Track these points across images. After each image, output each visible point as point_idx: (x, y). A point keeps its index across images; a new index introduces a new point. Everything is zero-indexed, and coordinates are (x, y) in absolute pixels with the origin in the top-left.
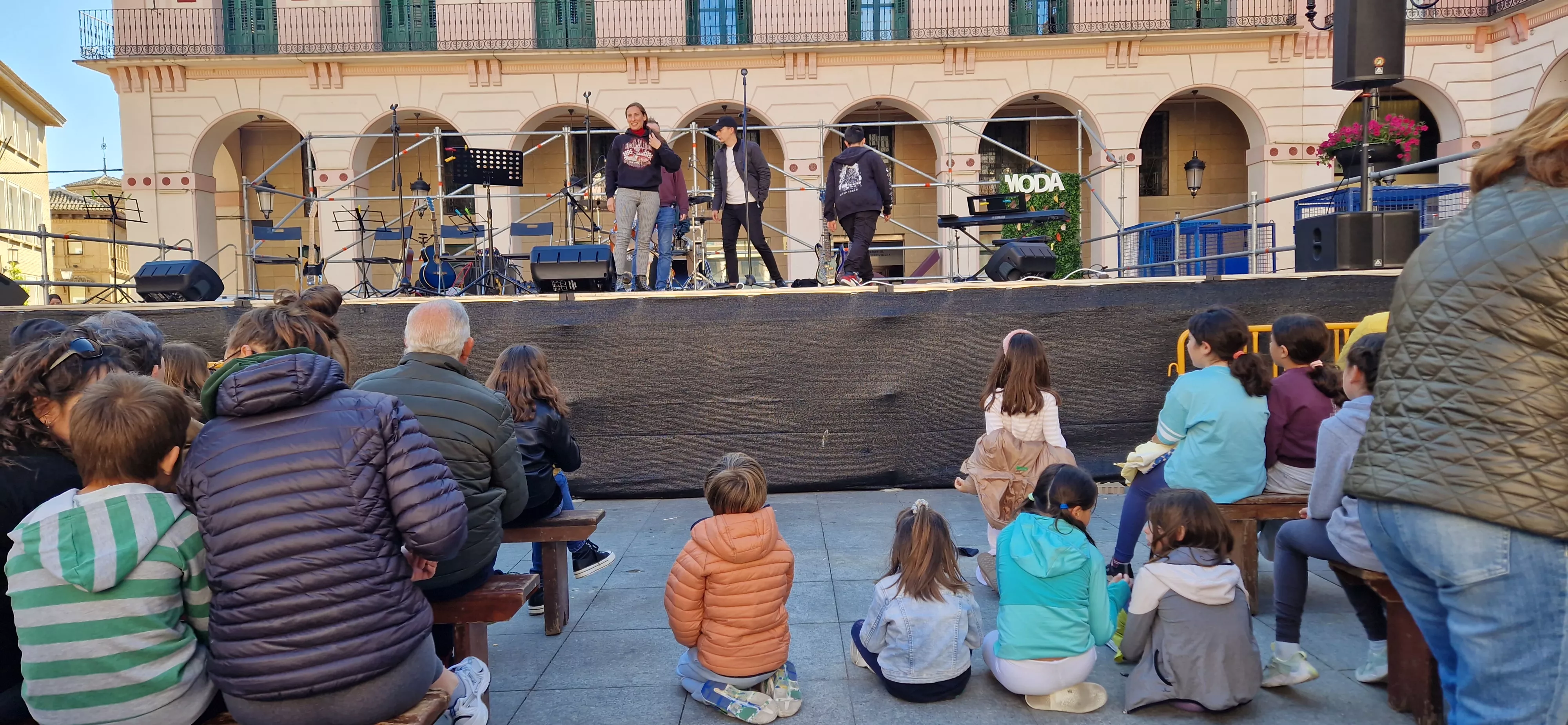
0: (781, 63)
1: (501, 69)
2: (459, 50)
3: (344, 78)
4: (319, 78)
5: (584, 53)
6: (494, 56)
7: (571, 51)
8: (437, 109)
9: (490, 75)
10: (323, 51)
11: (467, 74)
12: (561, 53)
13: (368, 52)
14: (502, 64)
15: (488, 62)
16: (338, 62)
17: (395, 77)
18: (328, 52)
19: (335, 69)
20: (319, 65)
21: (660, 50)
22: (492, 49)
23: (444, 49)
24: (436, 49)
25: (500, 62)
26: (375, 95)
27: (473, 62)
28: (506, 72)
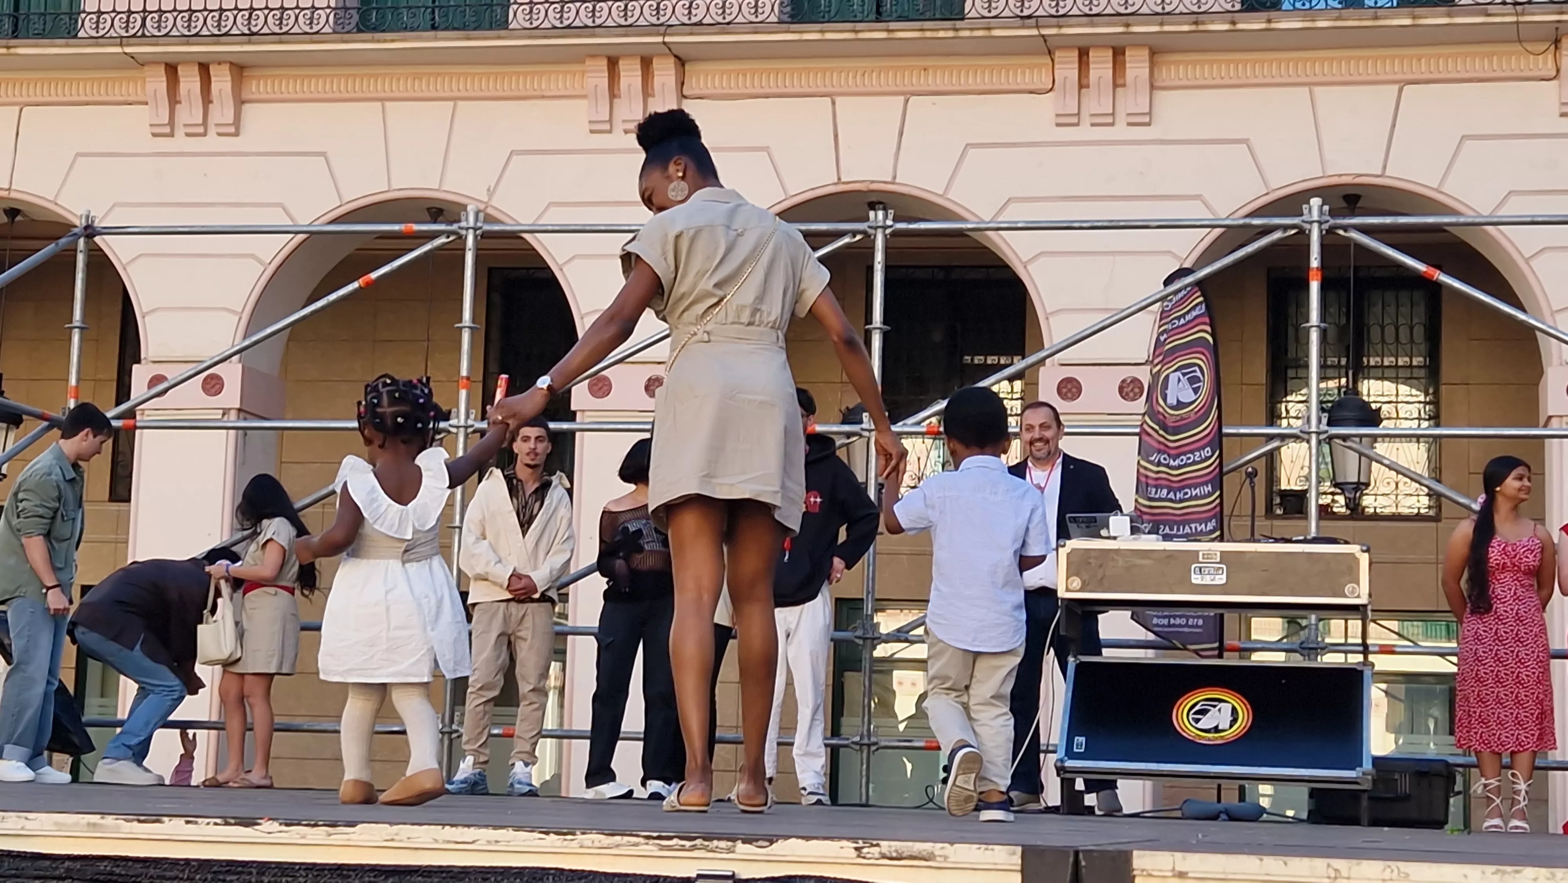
0: (1546, 64)
1: (683, 84)
2: (569, 27)
3: (246, 107)
4: (178, 106)
5: (928, 34)
6: (664, 43)
7: (891, 28)
8: (490, 199)
9: (650, 100)
10: (194, 32)
11: (584, 97)
12: (861, 35)
13: (317, 33)
14: (687, 67)
15: (646, 63)
16: (231, 63)
17: (383, 107)
18: (208, 33)
19: (221, 82)
20: (179, 68)
21: (1162, 24)
22: (662, 25)
23: (527, 25)
24: (504, 24)
25: (681, 62)
26: (323, 154)
27: (605, 62)
28: (697, 92)
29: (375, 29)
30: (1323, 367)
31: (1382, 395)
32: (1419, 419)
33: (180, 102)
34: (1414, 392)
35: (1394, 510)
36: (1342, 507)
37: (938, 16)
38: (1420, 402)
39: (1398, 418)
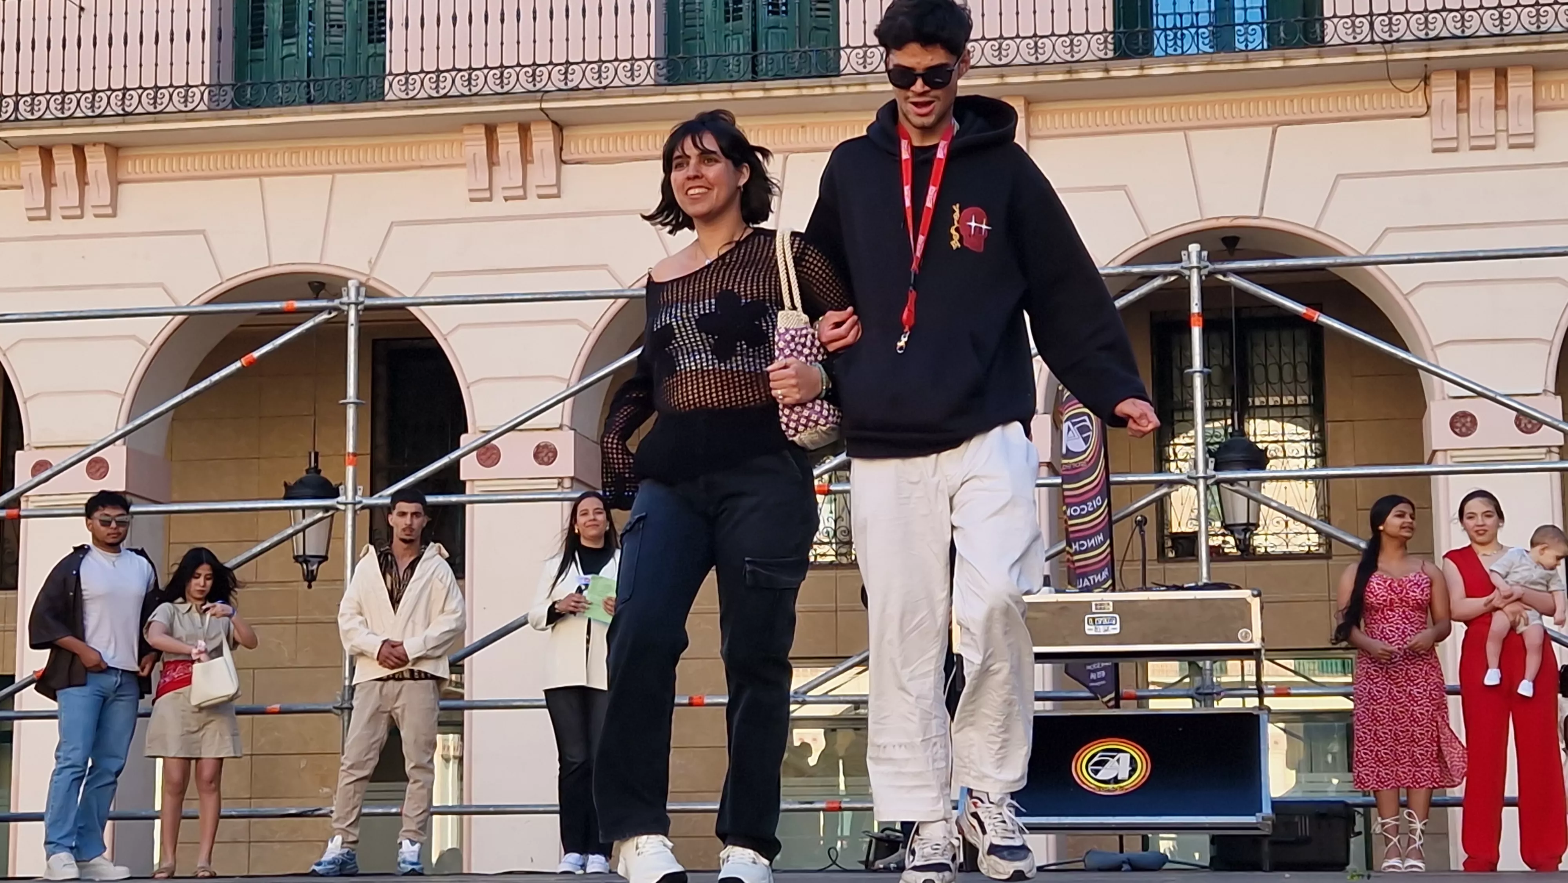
0: (1416, 101)
1: (561, 149)
2: (445, 96)
3: (123, 188)
4: (53, 189)
5: (805, 92)
6: (542, 109)
7: (767, 87)
8: (372, 270)
9: (529, 166)
10: (67, 114)
11: (463, 165)
12: (738, 95)
13: (192, 111)
14: (565, 133)
15: (524, 130)
16: (106, 144)
17: (261, 181)
18: (82, 115)
19: (97, 162)
20: (54, 151)
21: (1036, 74)
22: (538, 91)
23: (403, 96)
24: (380, 96)
25: (559, 127)
26: (203, 232)
27: (482, 130)
28: (576, 157)
29: (251, 105)
30: (1208, 409)
31: (1269, 435)
32: (1306, 457)
33: (55, 185)
34: (1300, 430)
35: (1285, 549)
36: (1233, 548)
37: (813, 74)
38: (1306, 440)
39: (1285, 456)
